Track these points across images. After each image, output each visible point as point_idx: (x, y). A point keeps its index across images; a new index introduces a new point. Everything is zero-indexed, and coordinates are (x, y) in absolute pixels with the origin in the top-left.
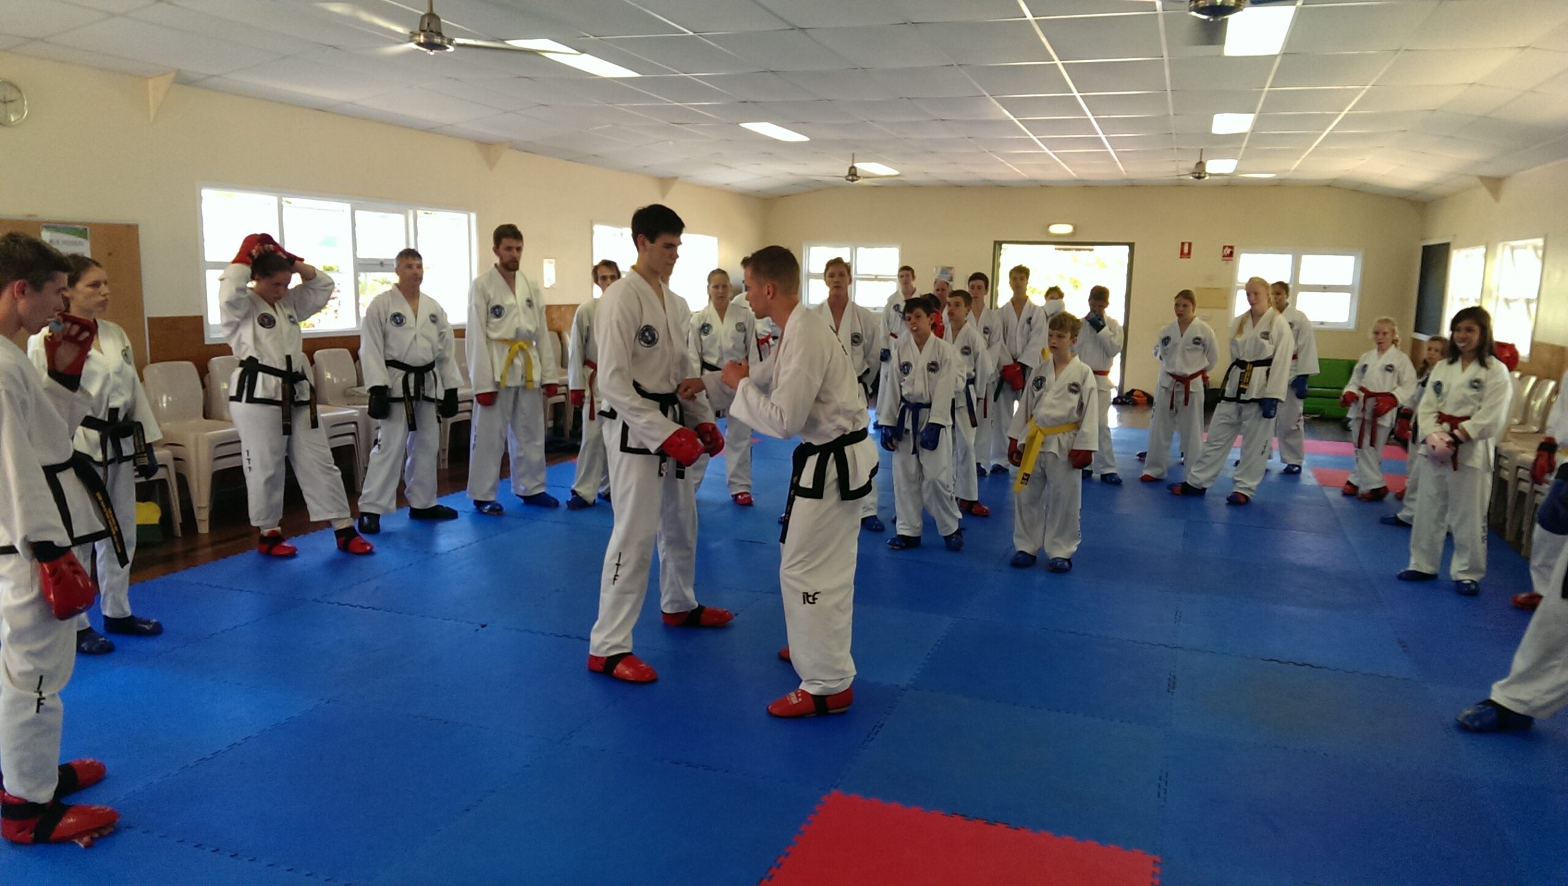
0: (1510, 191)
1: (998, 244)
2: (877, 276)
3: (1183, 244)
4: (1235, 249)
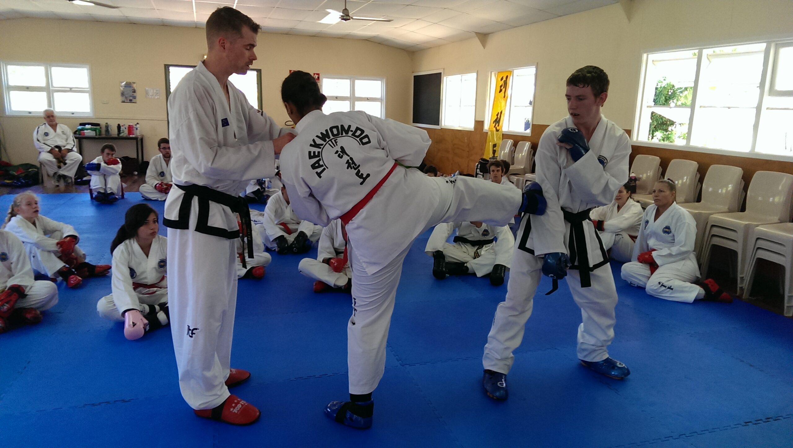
0: (494, 42)
1: (167, 67)
2: (71, 88)
4: (320, 75)
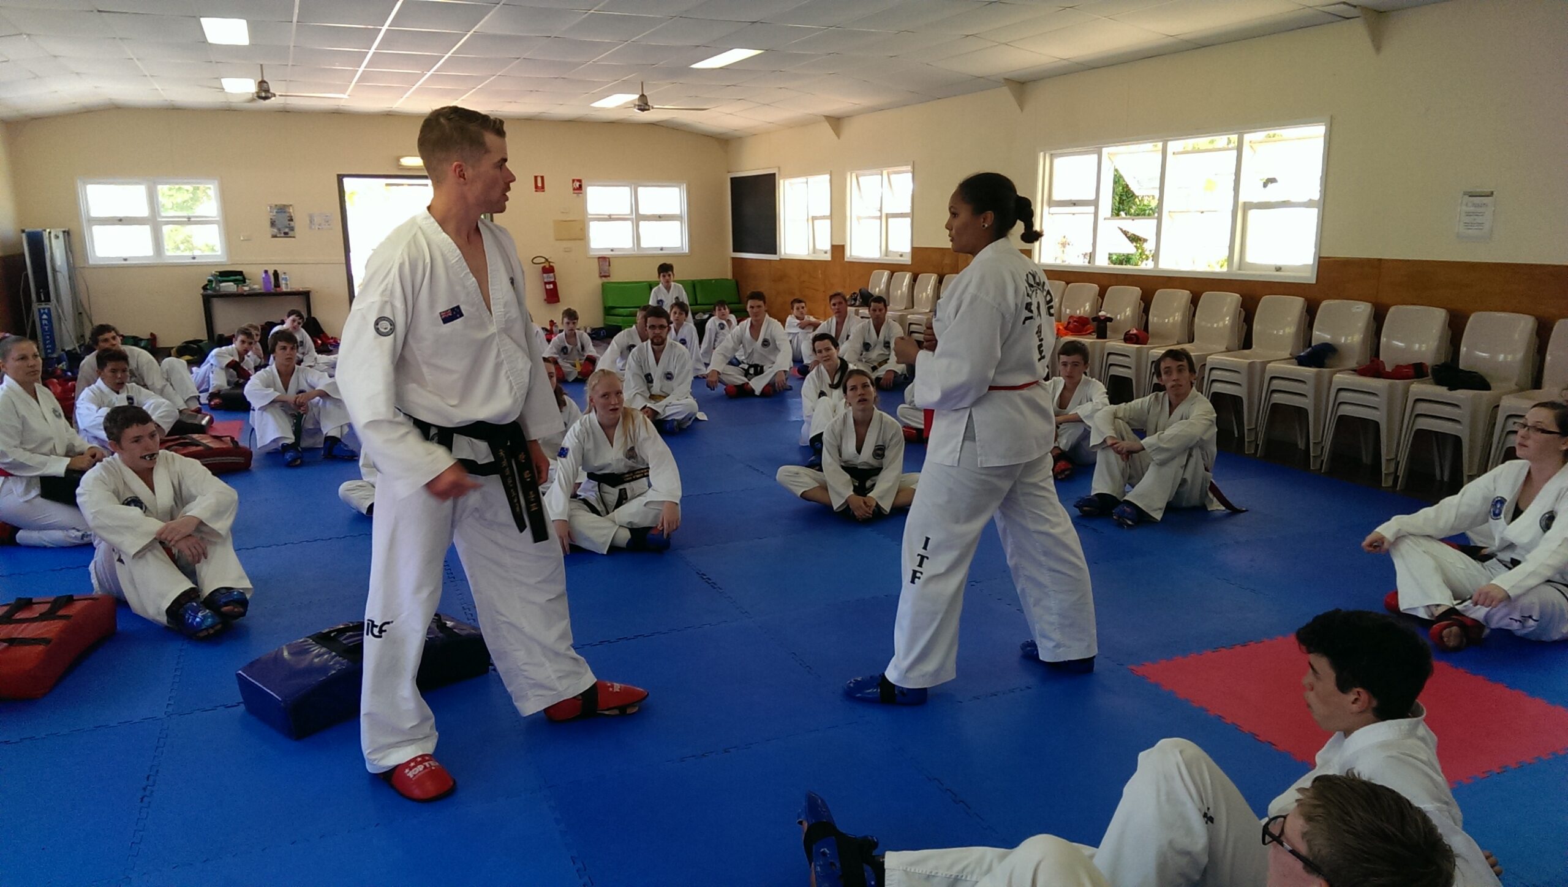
0: (851, 130)
1: (340, 178)
2: (189, 218)
3: (536, 177)
4: (583, 181)
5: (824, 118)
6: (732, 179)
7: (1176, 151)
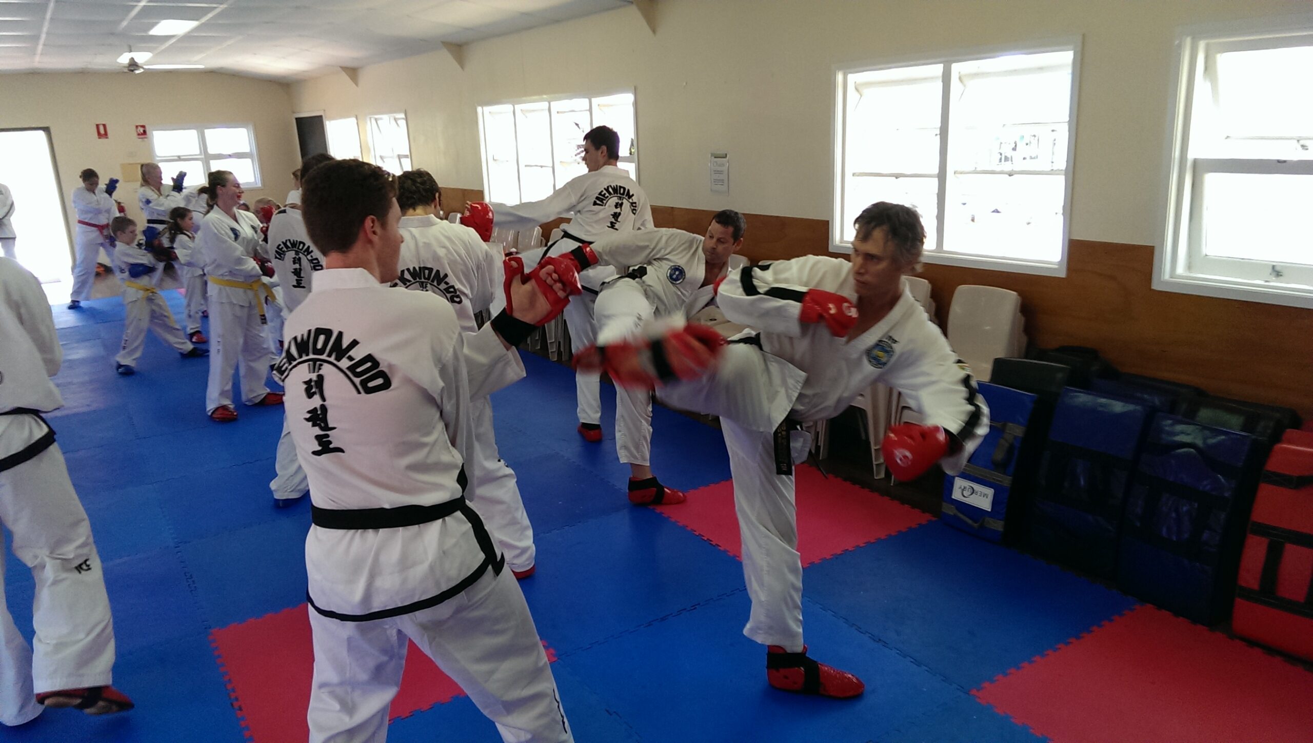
0: (366, 77)
3: (98, 126)
4: (147, 127)
5: (340, 69)
6: (297, 119)
7: (559, 111)
